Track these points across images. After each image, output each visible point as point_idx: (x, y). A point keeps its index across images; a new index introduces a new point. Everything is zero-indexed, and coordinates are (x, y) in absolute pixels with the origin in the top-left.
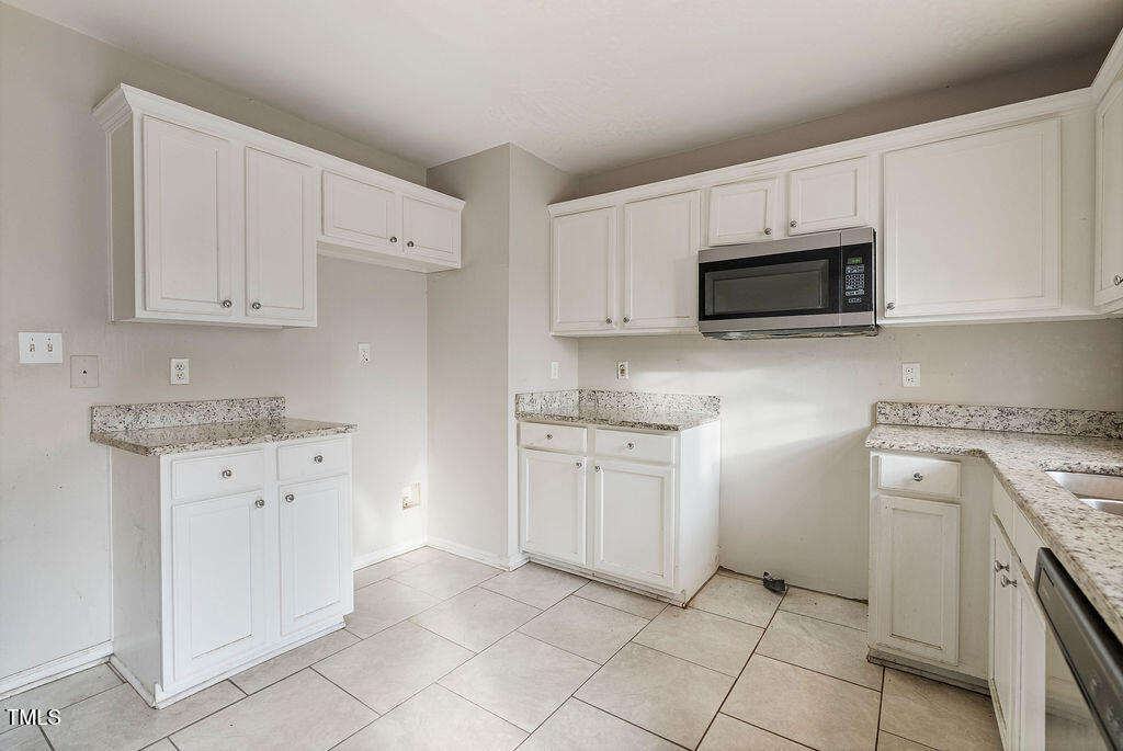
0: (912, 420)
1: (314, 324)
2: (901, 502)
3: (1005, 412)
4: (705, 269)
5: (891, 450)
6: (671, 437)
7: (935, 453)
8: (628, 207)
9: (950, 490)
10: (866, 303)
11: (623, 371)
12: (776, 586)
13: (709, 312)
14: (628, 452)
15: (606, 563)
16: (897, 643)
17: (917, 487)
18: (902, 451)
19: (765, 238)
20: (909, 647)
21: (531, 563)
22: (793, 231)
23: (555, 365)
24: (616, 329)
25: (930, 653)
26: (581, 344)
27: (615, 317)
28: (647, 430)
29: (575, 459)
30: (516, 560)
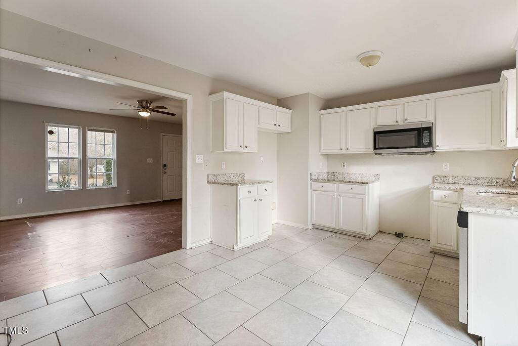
0: (446, 181)
1: (257, 151)
2: (440, 204)
3: (477, 179)
4: (376, 133)
5: (437, 189)
6: (366, 186)
7: (450, 189)
8: (348, 112)
9: (455, 200)
10: (430, 145)
11: (344, 166)
12: (399, 235)
13: (377, 147)
14: (351, 191)
15: (342, 226)
16: (439, 245)
17: (445, 199)
18: (440, 189)
19: (396, 123)
20: (443, 246)
21: (314, 228)
22: (406, 122)
23: (321, 163)
24: (344, 152)
25: (448, 247)
26: (328, 156)
27: (343, 148)
28: (357, 184)
29: (332, 193)
30: (310, 227)
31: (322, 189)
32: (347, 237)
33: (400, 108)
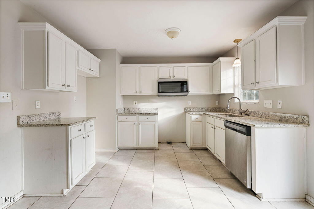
0: (190, 110)
2: (194, 123)
3: (202, 108)
4: (159, 83)
5: (193, 115)
6: (156, 116)
7: (199, 115)
8: (141, 68)
9: (201, 120)
10: (187, 91)
11: (135, 103)
12: (169, 143)
13: (160, 91)
14: (147, 120)
15: (142, 144)
16: (194, 145)
17: (197, 120)
18: (195, 115)
19: (170, 78)
20: (196, 145)
21: (120, 149)
22: (174, 77)
23: (121, 102)
24: (138, 94)
25: (198, 145)
27: (138, 90)
28: (152, 115)
29: (134, 123)
30: (117, 149)
31: (126, 120)
32: (146, 151)
33: (171, 69)
